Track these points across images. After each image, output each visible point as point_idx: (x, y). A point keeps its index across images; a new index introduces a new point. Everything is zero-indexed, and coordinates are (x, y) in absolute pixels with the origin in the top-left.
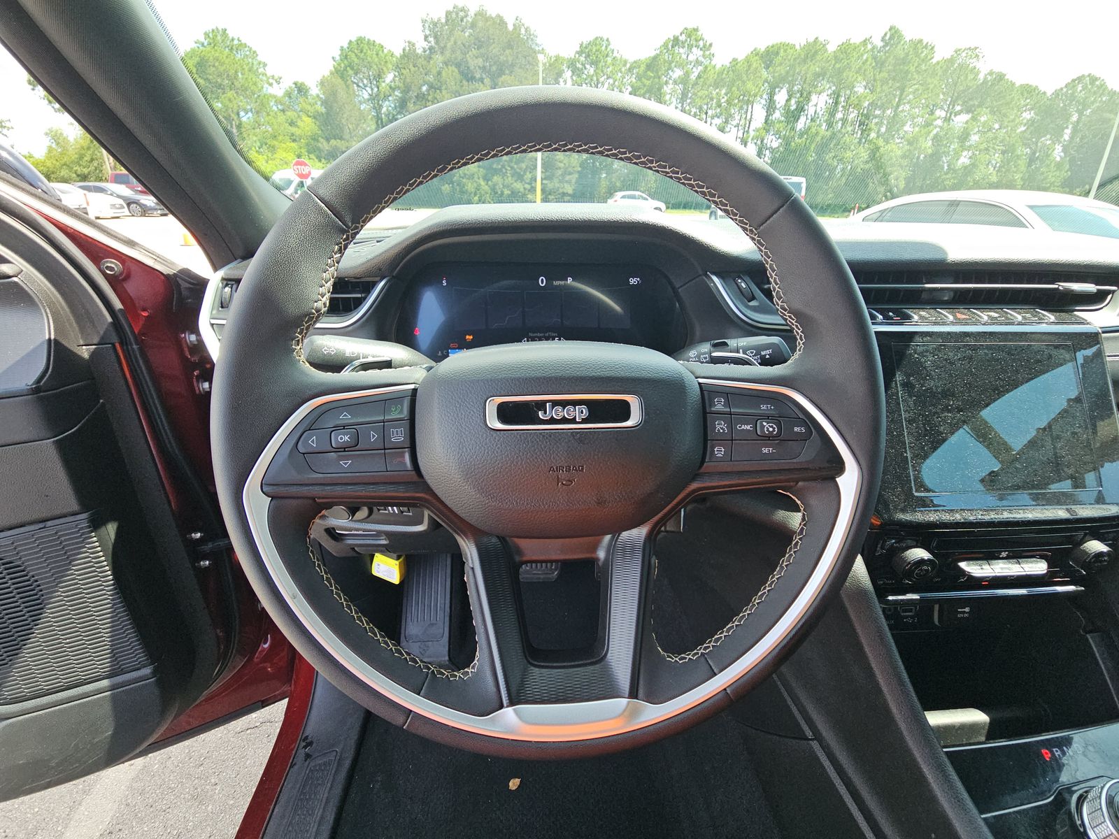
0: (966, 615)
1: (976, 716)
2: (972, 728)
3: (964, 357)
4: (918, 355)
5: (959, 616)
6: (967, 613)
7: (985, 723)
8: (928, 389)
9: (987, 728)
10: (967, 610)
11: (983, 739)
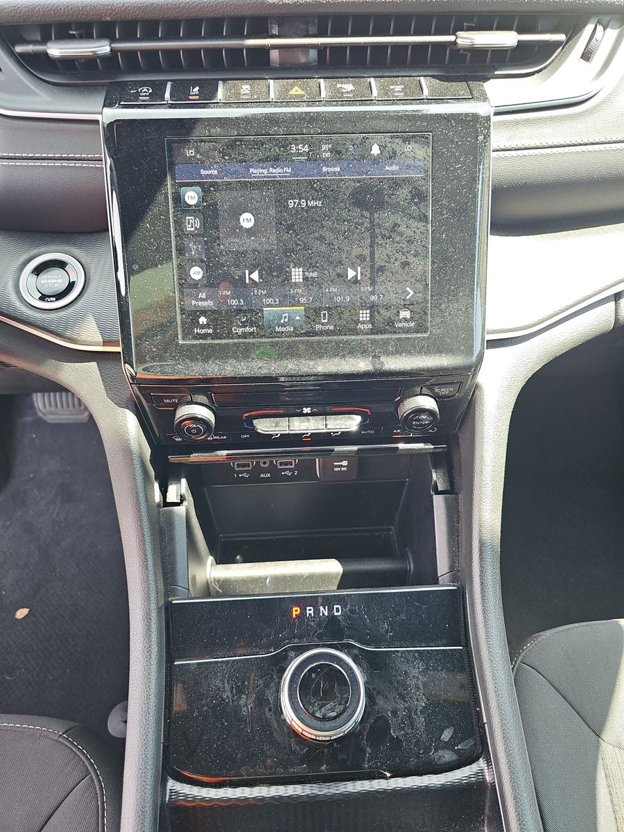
0: (343, 469)
1: (333, 567)
2: (324, 578)
3: (268, 157)
4: (201, 154)
5: (336, 469)
6: (344, 467)
7: (338, 574)
8: (210, 205)
9: (339, 577)
10: (345, 463)
11: (335, 588)
